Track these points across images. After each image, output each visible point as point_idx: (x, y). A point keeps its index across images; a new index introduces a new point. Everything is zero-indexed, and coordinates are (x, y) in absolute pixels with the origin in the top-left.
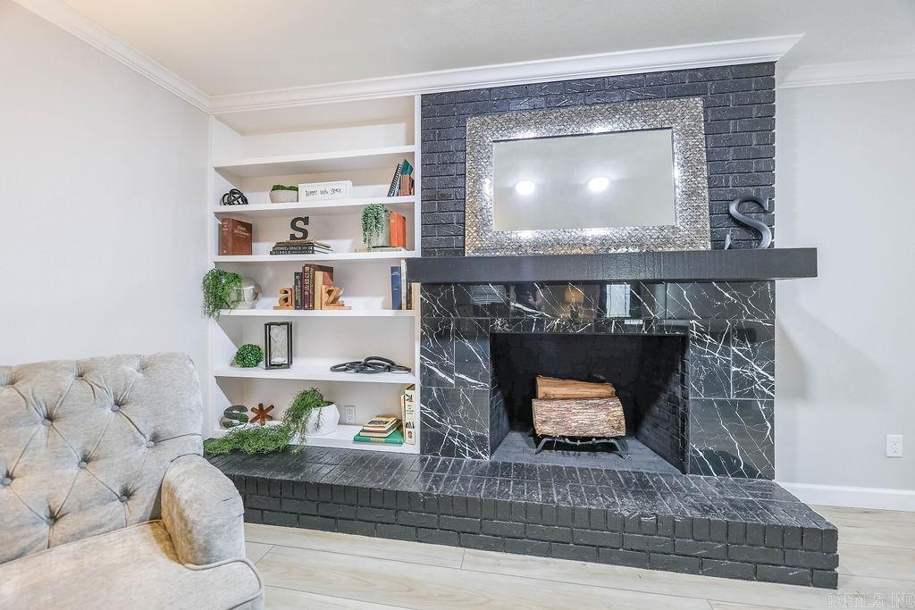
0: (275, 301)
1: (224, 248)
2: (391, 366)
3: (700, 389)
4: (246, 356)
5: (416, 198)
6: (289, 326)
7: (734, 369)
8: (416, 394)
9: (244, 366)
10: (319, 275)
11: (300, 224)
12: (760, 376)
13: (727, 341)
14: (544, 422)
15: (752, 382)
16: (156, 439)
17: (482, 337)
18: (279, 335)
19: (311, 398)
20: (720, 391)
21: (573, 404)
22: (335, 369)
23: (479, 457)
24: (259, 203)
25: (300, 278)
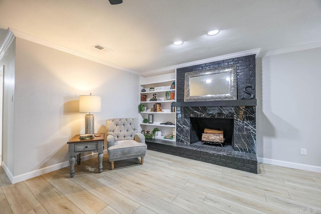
0: (150, 110)
1: (142, 100)
2: (171, 124)
3: (237, 131)
4: (146, 121)
5: (175, 90)
6: (153, 115)
7: (245, 127)
8: (175, 129)
9: (145, 123)
10: (158, 105)
11: (155, 95)
12: (252, 129)
13: (243, 120)
14: (204, 138)
15: (250, 130)
16: (134, 129)
17: (188, 118)
18: (151, 117)
19: (156, 130)
20: (241, 132)
21: (212, 135)
22: (161, 124)
23: (187, 143)
24: (148, 91)
25: (154, 105)
